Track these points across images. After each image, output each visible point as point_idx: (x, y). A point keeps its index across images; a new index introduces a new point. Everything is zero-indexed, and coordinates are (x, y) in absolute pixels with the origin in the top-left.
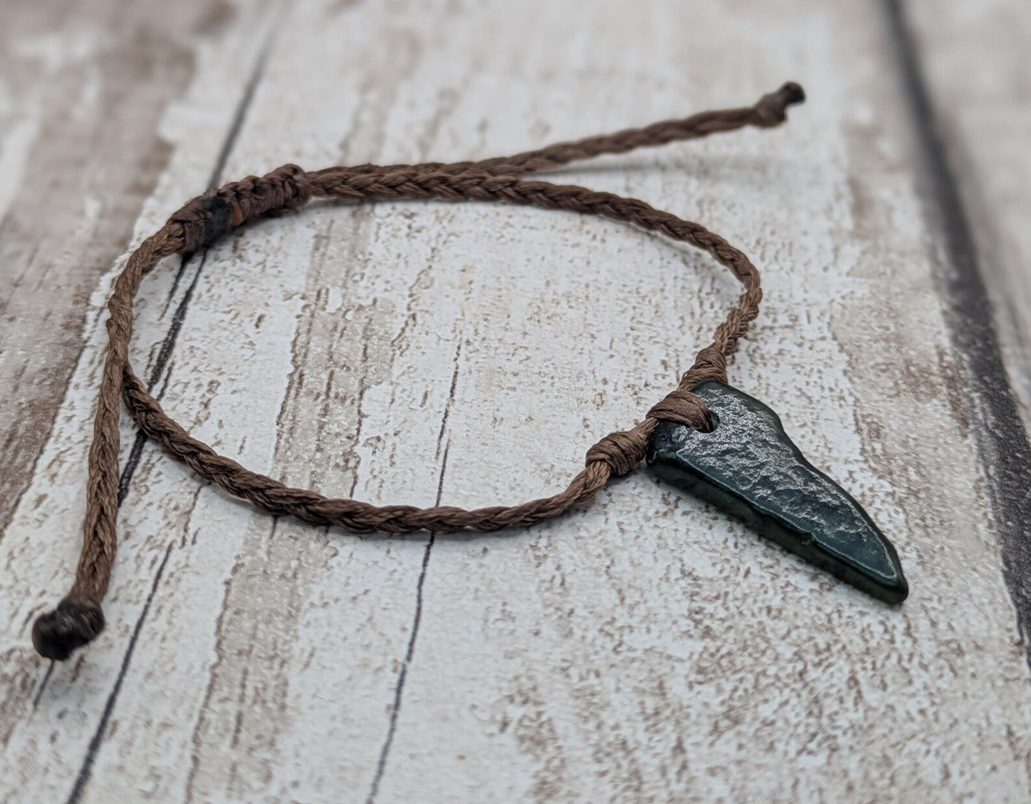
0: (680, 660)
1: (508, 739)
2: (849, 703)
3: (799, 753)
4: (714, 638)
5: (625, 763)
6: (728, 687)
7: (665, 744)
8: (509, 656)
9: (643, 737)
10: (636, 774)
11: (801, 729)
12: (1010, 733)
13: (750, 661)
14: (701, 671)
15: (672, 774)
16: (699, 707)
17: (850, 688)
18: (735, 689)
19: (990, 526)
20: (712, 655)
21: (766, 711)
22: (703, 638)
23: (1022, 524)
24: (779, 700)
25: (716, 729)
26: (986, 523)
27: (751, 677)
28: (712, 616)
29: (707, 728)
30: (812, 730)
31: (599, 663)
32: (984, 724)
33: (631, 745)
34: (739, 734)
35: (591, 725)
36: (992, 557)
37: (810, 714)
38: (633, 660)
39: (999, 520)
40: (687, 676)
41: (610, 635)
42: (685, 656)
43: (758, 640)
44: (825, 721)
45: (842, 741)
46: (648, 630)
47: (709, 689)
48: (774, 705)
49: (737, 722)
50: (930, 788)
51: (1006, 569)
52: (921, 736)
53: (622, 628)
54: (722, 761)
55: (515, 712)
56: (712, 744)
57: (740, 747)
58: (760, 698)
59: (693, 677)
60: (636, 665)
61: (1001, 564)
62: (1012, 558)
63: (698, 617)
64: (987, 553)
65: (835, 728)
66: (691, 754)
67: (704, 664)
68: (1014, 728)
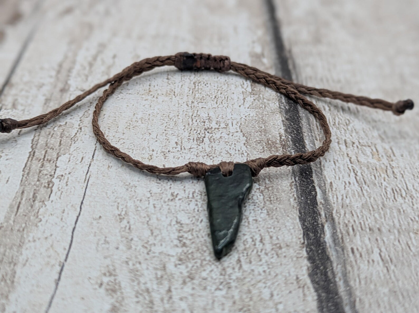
0: (173, 256)
1: (102, 291)
2: (237, 270)
3: (216, 290)
4: (186, 247)
5: (147, 297)
6: (190, 265)
7: (163, 290)
8: (105, 258)
9: (155, 287)
10: (151, 302)
11: (217, 281)
12: (297, 278)
13: (199, 255)
14: (180, 260)
15: (165, 301)
16: (178, 274)
17: (237, 263)
18: (193, 266)
19: (295, 199)
20: (185, 253)
21: (204, 274)
22: (182, 247)
23: (307, 198)
24: (210, 269)
25: (184, 283)
26: (294, 198)
27: (199, 261)
28: (186, 238)
29: (181, 281)
30: (222, 280)
31: (141, 259)
32: (287, 275)
33: (150, 290)
34: (193, 284)
35: (135, 283)
36: (295, 211)
37: (221, 274)
38: (154, 257)
39: (298, 197)
40: (175, 262)
41: (146, 248)
42: (174, 254)
43: (204, 247)
44: (227, 277)
45: (233, 284)
46: (161, 245)
47: (183, 267)
48: (207, 272)
49: (192, 279)
50: (265, 301)
51: (300, 215)
52: (263, 281)
53: (151, 245)
54: (185, 295)
55: (106, 280)
56: (182, 288)
57: (193, 289)
58: (202, 269)
59: (178, 262)
60: (156, 259)
61: (298, 213)
62: (302, 211)
63: (181, 239)
64: (293, 210)
65: (230, 279)
66: (174, 292)
67: (182, 257)
68: (299, 276)
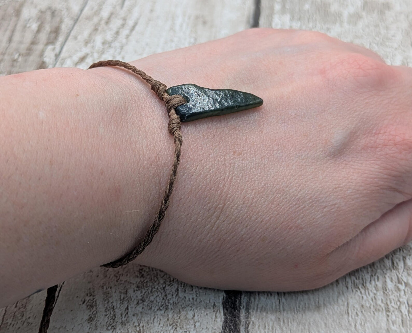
0: (133, 284)
1: (84, 306)
2: (174, 296)
3: (157, 310)
4: (143, 277)
5: (112, 313)
6: (144, 291)
7: (123, 308)
8: (89, 283)
9: (118, 306)
10: (115, 315)
11: (160, 304)
12: (214, 304)
13: (151, 284)
14: (138, 287)
15: (123, 316)
16: (135, 297)
17: (176, 291)
18: (146, 292)
20: (142, 282)
21: (152, 298)
22: (141, 277)
24: (156, 295)
25: (138, 304)
27: (150, 289)
28: (145, 271)
29: (136, 303)
30: (163, 304)
31: (112, 284)
32: (208, 302)
33: (115, 307)
34: (143, 305)
35: (106, 302)
37: (163, 299)
38: (121, 284)
40: (134, 288)
41: (117, 277)
42: (135, 283)
43: (155, 278)
44: (167, 301)
45: (170, 307)
46: (127, 275)
47: (139, 292)
48: (155, 296)
49: (143, 301)
50: (189, 319)
52: (190, 305)
53: (120, 275)
54: (137, 312)
55: (87, 298)
56: (136, 307)
57: (143, 308)
58: (151, 294)
59: (135, 289)
60: (121, 285)
63: (141, 271)
65: (168, 303)
66: (130, 310)
67: (139, 285)
68: (216, 303)
